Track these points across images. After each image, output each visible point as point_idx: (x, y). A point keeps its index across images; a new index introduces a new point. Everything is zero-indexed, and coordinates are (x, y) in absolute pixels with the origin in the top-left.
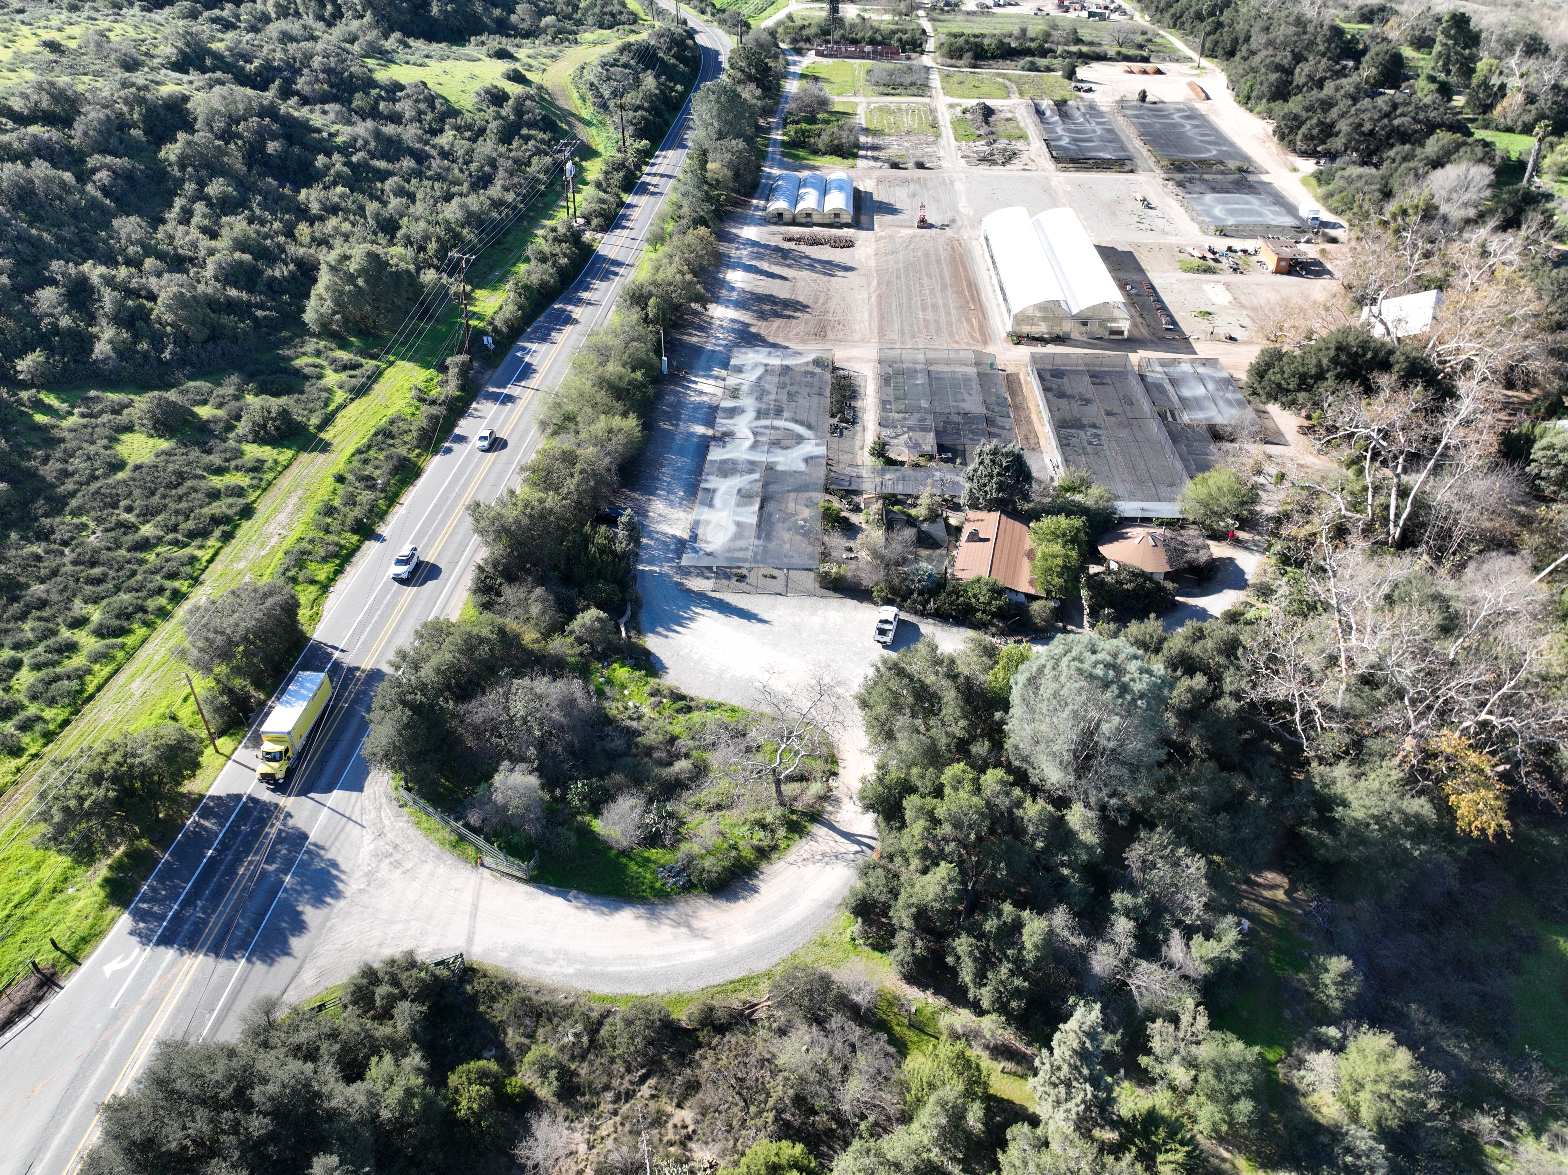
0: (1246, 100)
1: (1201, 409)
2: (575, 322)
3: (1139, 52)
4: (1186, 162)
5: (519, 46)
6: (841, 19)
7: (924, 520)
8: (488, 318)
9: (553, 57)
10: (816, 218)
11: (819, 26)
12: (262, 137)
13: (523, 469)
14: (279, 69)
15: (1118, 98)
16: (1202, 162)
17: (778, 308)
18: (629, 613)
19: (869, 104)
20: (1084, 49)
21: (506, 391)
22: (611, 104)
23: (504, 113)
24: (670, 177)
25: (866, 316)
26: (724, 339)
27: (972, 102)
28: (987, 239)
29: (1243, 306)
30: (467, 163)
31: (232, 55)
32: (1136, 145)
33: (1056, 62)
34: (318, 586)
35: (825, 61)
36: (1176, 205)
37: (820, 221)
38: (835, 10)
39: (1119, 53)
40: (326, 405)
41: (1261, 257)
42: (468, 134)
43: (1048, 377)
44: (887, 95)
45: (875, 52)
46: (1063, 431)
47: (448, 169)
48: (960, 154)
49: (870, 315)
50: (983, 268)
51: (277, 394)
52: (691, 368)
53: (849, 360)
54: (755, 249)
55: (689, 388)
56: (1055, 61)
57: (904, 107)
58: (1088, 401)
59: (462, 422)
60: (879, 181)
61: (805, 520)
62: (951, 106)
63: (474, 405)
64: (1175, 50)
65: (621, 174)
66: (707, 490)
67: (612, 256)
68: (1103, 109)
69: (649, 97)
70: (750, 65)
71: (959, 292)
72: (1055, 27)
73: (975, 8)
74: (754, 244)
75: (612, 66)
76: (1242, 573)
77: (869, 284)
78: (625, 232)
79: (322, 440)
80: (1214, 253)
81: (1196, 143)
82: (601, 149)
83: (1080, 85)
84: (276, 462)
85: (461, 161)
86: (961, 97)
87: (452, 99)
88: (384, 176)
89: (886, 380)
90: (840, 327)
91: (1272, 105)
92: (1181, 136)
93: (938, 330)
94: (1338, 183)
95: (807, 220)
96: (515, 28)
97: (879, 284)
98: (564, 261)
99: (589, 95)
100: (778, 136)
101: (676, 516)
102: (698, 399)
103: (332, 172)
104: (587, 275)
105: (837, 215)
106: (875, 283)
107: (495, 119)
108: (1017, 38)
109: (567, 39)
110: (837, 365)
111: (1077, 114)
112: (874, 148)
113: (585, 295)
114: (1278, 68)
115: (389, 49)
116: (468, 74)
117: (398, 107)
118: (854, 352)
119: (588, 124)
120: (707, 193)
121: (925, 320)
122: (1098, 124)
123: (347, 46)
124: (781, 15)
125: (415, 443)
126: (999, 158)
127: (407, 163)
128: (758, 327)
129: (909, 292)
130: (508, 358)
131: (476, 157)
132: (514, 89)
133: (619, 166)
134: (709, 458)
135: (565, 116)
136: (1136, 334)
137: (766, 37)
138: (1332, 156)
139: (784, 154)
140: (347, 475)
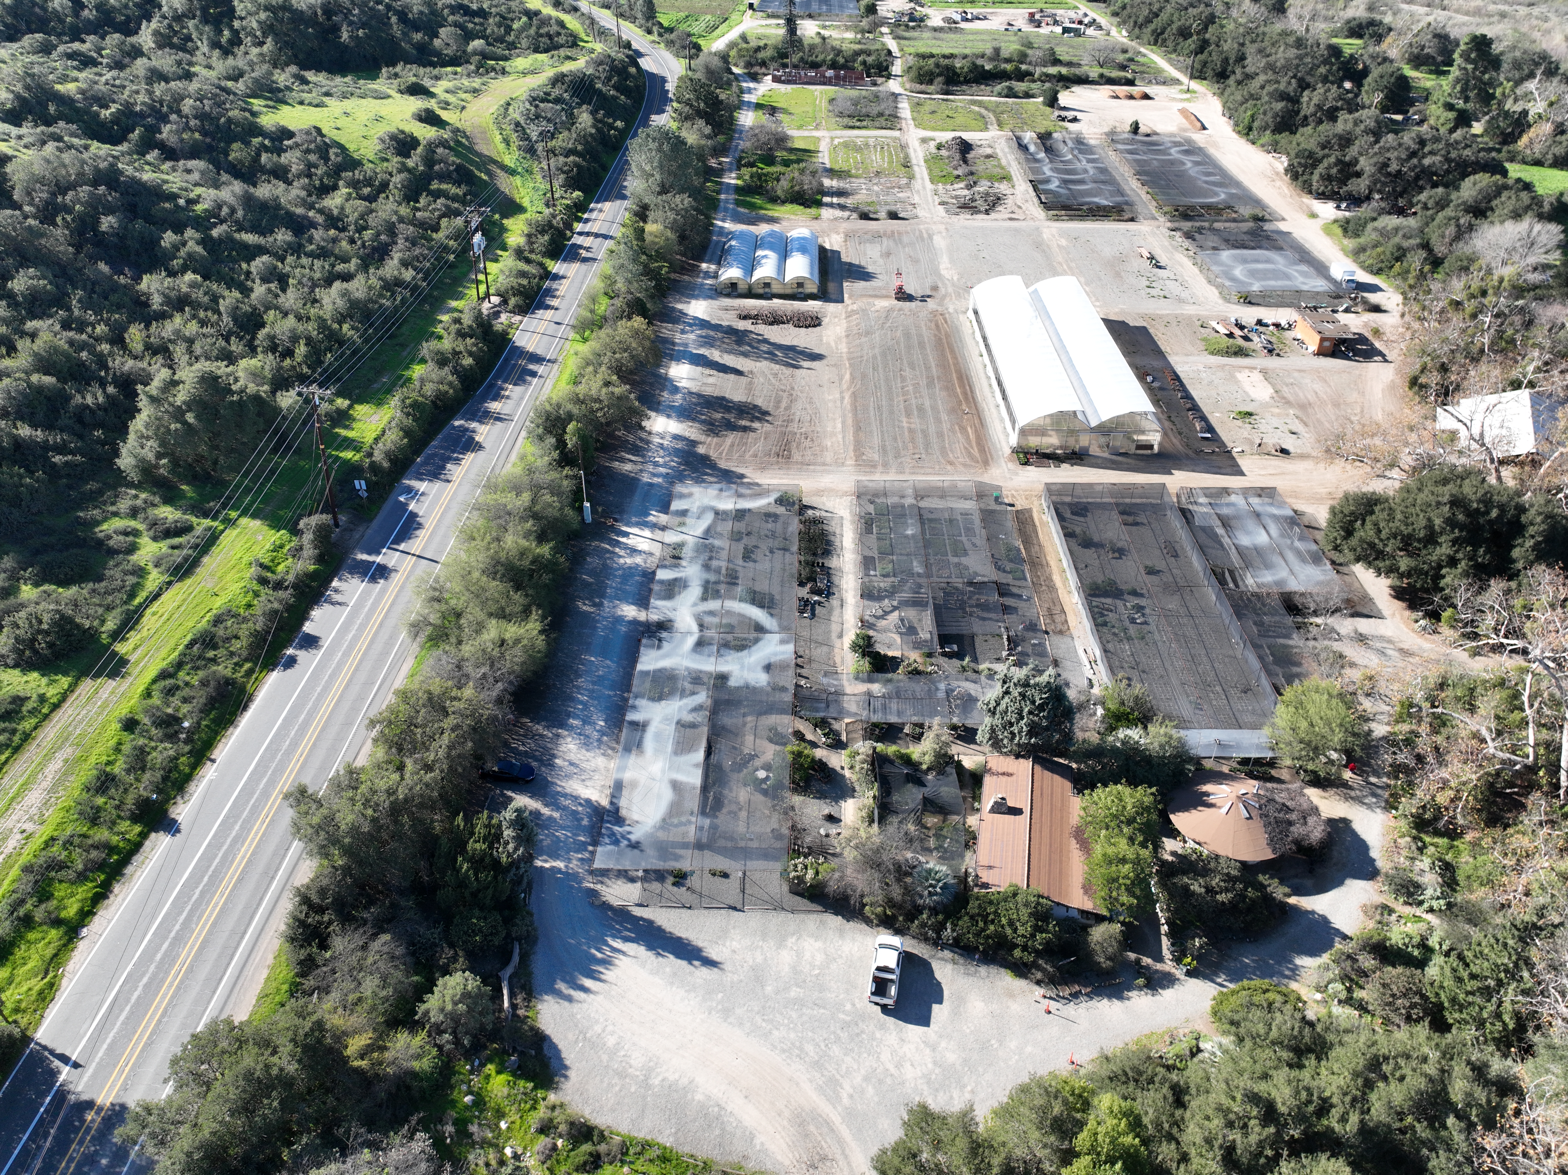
0: (1247, 131)
1: (1268, 566)
2: (478, 447)
3: (1122, 74)
4: (1192, 208)
5: (437, 78)
6: (800, 41)
7: (929, 769)
8: (366, 448)
9: (475, 91)
10: (776, 288)
11: (776, 48)
12: (96, 208)
13: (372, 723)
14: (142, 115)
15: (1106, 130)
16: (1209, 207)
17: (731, 417)
18: (516, 958)
19: (832, 139)
20: (1064, 71)
21: (379, 559)
22: (540, 147)
23: (410, 163)
24: (605, 237)
25: (839, 426)
26: (664, 465)
27: (946, 136)
28: (976, 312)
29: (1288, 403)
30: (360, 229)
31: (85, 99)
32: (1134, 187)
33: (1035, 87)
34: (62, 930)
35: (782, 88)
36: (1188, 263)
37: (781, 291)
38: (792, 29)
39: (1102, 76)
40: (132, 595)
41: (1297, 333)
42: (366, 191)
43: (1068, 514)
44: (853, 128)
45: (837, 77)
46: (1096, 601)
47: (335, 240)
48: (937, 200)
49: (843, 423)
50: (975, 353)
51: (64, 583)
52: (622, 512)
53: (819, 493)
54: (704, 332)
55: (618, 544)
56: (1033, 86)
57: (871, 142)
58: (1121, 553)
59: (316, 613)
60: (848, 236)
61: (767, 767)
62: (924, 141)
63: (335, 583)
64: (1160, 71)
65: (546, 238)
66: (635, 724)
67: (530, 348)
68: (1092, 142)
69: (583, 138)
70: (698, 99)
71: (949, 388)
72: (1030, 45)
73: (941, 24)
74: (703, 324)
75: (542, 101)
76: (1362, 846)
77: (841, 379)
78: (549, 314)
79: (115, 654)
80: (1242, 328)
81: (1200, 183)
82: (526, 203)
83: (1064, 113)
84: (42, 699)
85: (352, 227)
86: (934, 129)
87: (351, 147)
88: (251, 252)
89: (867, 524)
90: (807, 443)
91: (1277, 137)
92: (1182, 175)
93: (927, 445)
94: (1370, 235)
95: (764, 291)
96: (438, 54)
97: (853, 378)
98: (468, 361)
99: (514, 137)
100: (731, 179)
101: (592, 764)
102: (629, 561)
103: (182, 253)
104: (497, 377)
105: (800, 285)
106: (847, 377)
107: (400, 171)
108: (991, 59)
109: (494, 69)
110: (806, 501)
111: (1064, 149)
112: (841, 193)
113: (494, 406)
114: (1283, 96)
115: (281, 85)
116: (372, 115)
117: (285, 158)
118: (826, 480)
119: (512, 172)
120: (646, 266)
121: (911, 431)
122: (1089, 161)
123: (230, 84)
124: (733, 35)
125: (245, 653)
126: (980, 204)
127: (283, 236)
128: (709, 446)
129: (890, 389)
130: (387, 507)
131: (372, 220)
132: (425, 133)
133: (544, 227)
134: (640, 667)
135: (485, 164)
136: (1169, 447)
137: (716, 62)
138: (1356, 201)
139: (738, 203)
140: (140, 717)
